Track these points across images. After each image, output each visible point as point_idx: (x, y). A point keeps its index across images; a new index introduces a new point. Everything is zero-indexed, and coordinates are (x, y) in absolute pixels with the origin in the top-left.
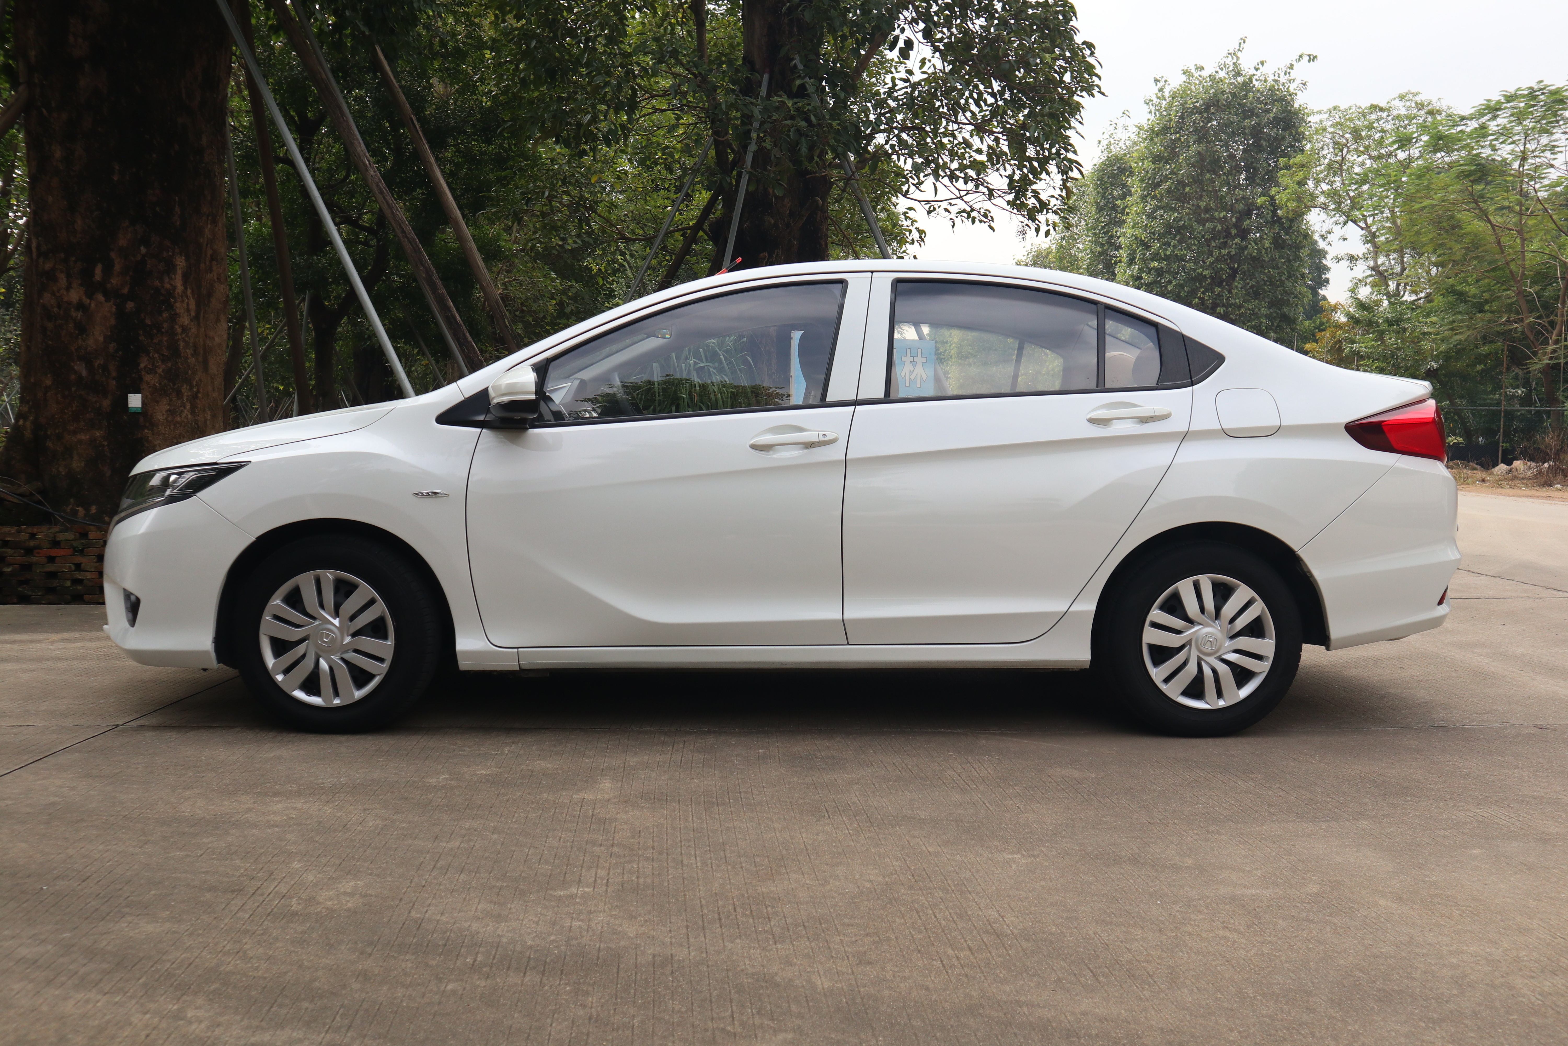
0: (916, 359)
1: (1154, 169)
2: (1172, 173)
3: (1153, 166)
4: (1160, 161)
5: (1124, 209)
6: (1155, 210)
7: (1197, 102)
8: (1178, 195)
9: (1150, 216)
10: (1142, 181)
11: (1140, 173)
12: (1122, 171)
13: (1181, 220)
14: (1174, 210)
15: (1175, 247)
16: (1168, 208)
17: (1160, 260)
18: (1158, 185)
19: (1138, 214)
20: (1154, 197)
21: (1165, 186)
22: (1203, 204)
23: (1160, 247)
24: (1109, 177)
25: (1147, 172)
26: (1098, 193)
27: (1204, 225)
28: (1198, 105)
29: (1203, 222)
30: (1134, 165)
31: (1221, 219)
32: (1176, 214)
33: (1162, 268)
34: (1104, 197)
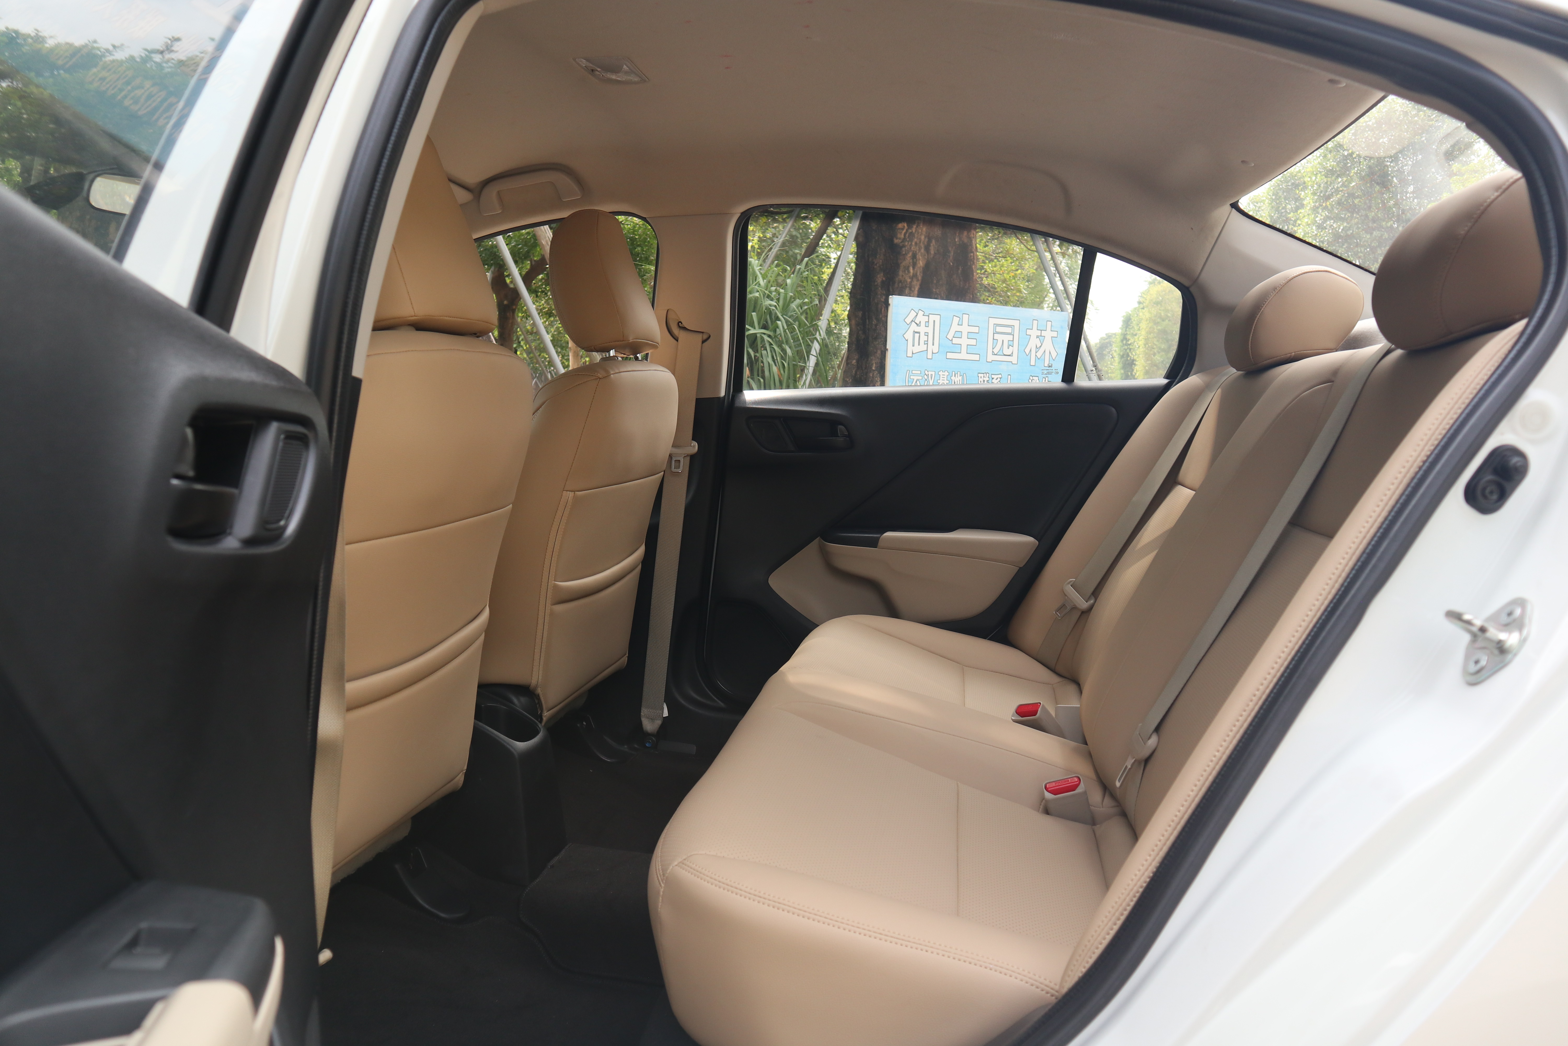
0: (1044, 333)
1: (1326, 183)
2: (1343, 185)
3: (1325, 180)
4: (1333, 174)
5: (1295, 221)
6: (1325, 221)
7: (1370, 121)
8: (1348, 206)
9: (1320, 227)
10: (1314, 194)
11: (1312, 187)
12: (1296, 186)
13: (1349, 229)
14: (1343, 220)
16: (1337, 218)
18: (1328, 198)
19: (1308, 225)
20: (1326, 208)
21: (1335, 199)
22: (1371, 215)
24: (1283, 192)
25: (1320, 186)
26: (1272, 207)
27: (1371, 234)
28: (1370, 123)
29: (1369, 231)
30: (1307, 179)
31: (1387, 227)
32: (1345, 224)
34: (1277, 210)
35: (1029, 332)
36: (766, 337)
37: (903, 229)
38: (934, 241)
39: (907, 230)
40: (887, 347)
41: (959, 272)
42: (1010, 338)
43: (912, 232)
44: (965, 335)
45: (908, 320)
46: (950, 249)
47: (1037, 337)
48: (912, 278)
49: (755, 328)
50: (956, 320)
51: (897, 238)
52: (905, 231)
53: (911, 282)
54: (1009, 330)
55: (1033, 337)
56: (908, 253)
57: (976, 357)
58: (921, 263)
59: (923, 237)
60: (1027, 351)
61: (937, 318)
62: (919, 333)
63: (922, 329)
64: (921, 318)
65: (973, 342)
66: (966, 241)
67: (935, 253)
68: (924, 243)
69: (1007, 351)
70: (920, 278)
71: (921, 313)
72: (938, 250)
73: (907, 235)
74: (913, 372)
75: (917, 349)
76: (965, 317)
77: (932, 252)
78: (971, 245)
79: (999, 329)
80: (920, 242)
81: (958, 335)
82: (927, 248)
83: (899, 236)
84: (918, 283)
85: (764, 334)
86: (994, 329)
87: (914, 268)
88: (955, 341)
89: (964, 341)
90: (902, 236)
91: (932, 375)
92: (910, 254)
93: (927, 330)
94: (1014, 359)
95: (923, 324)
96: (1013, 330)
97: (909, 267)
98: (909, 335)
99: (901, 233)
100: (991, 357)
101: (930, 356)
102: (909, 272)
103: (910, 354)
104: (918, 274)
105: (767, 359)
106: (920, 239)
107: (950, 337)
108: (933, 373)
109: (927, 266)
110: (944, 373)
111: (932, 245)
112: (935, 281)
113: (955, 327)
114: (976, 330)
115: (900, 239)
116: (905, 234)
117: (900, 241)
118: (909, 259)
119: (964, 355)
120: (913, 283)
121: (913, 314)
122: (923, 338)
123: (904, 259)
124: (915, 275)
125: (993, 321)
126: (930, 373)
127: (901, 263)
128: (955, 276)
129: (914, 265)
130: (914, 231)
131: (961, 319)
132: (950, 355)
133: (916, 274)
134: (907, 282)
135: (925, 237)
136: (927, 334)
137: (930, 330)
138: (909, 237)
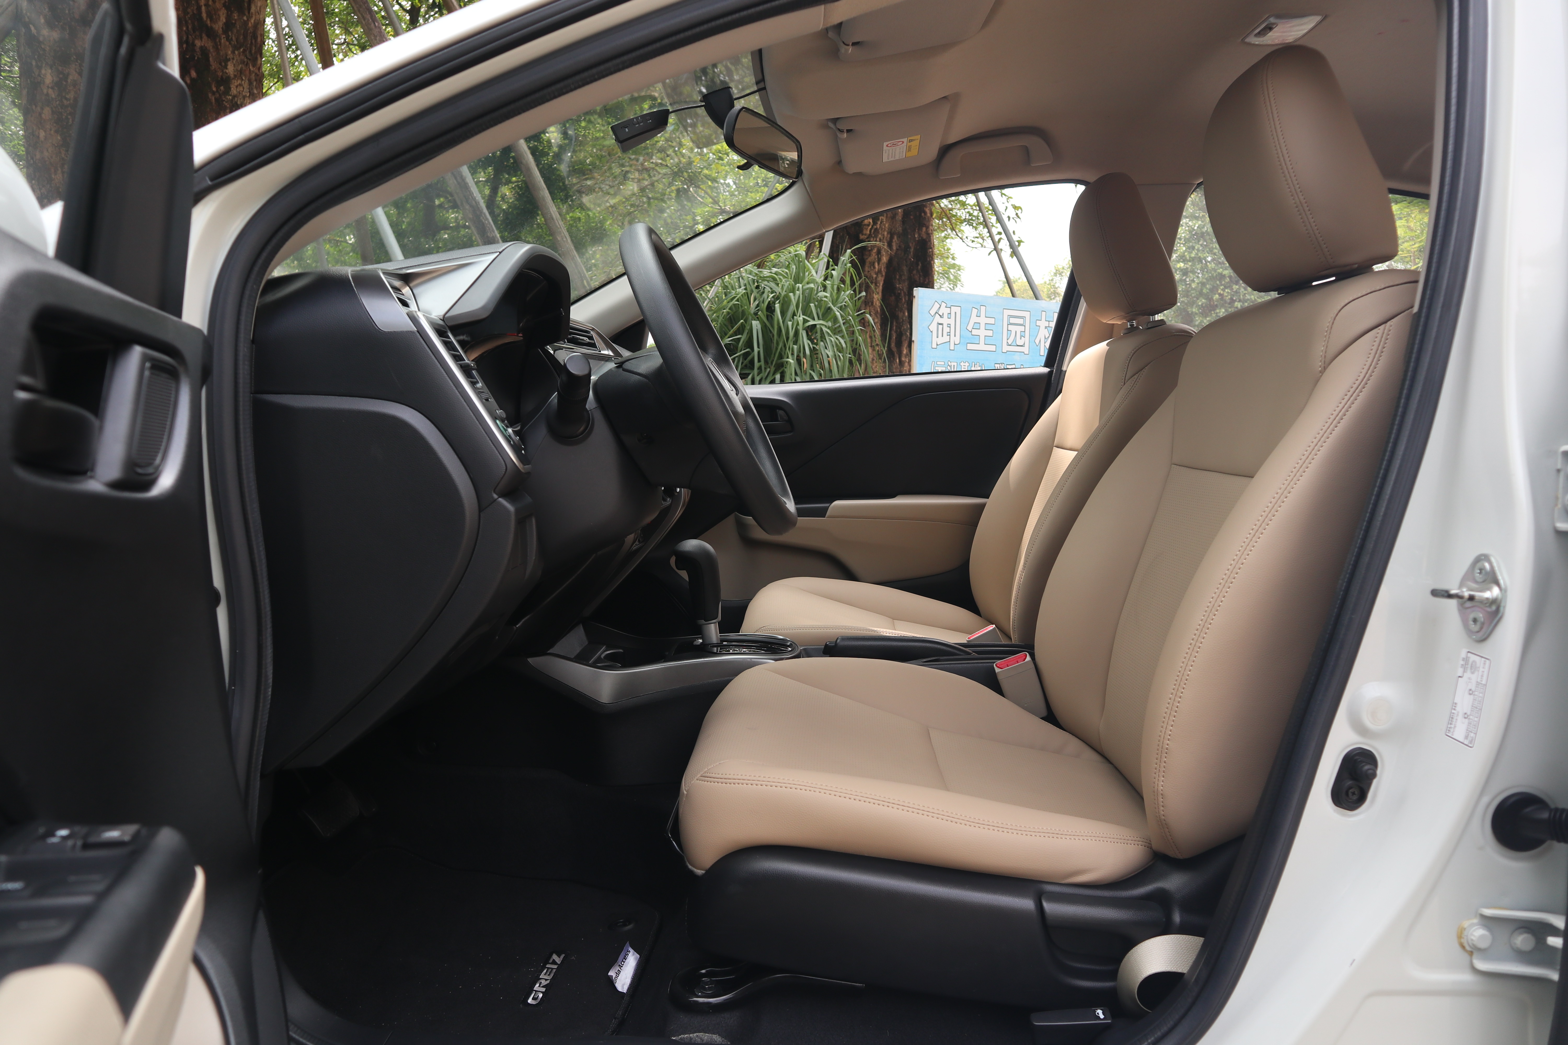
14: (1197, 218)
15: (1198, 250)
17: (1185, 261)
23: (1185, 251)
33: (1187, 268)
35: (1038, 323)
36: (824, 329)
37: (868, 225)
38: (895, 237)
39: (872, 226)
40: (913, 339)
41: (919, 267)
42: (1022, 328)
43: (877, 228)
44: (982, 326)
45: (933, 312)
46: (911, 245)
47: (1046, 327)
48: (877, 274)
49: (814, 320)
50: (975, 311)
51: (863, 234)
52: (870, 227)
53: (876, 278)
54: (1020, 321)
55: (1042, 328)
56: (874, 249)
57: (993, 348)
58: (884, 258)
59: (886, 233)
60: (1037, 341)
61: (958, 310)
62: (942, 324)
63: (945, 321)
64: (944, 310)
65: (990, 333)
66: (925, 237)
67: (897, 249)
68: (887, 240)
69: (1020, 342)
70: (884, 274)
71: (944, 305)
72: (900, 246)
73: (873, 231)
74: (938, 363)
75: (941, 340)
76: (983, 308)
77: (894, 248)
78: (930, 241)
79: (1012, 320)
80: (883, 238)
81: (977, 326)
82: (890, 245)
83: (864, 232)
84: (883, 279)
85: (823, 325)
86: (1008, 320)
87: (879, 264)
88: (975, 332)
89: (982, 333)
90: (868, 232)
91: (954, 366)
92: (875, 250)
93: (949, 321)
94: (1025, 349)
95: (945, 316)
96: (1025, 321)
97: (874, 263)
98: (933, 327)
99: (867, 229)
100: (1006, 348)
101: (952, 348)
102: (874, 268)
103: (934, 346)
104: (882, 270)
105: (825, 351)
106: (884, 235)
107: (970, 328)
108: (955, 364)
109: (890, 261)
110: (965, 364)
111: (894, 241)
112: (898, 277)
113: (974, 319)
114: (992, 321)
115: (866, 235)
116: (870, 231)
117: (866, 237)
118: (874, 255)
119: (982, 346)
120: (878, 279)
121: (937, 306)
122: (946, 330)
123: (870, 255)
124: (880, 271)
125: (1007, 313)
126: (953, 364)
127: (867, 259)
128: (915, 272)
129: (879, 260)
130: (878, 227)
131: (979, 311)
132: (970, 346)
133: (881, 269)
134: (873, 277)
135: (888, 233)
136: (949, 326)
137: (952, 321)
138: (874, 234)
